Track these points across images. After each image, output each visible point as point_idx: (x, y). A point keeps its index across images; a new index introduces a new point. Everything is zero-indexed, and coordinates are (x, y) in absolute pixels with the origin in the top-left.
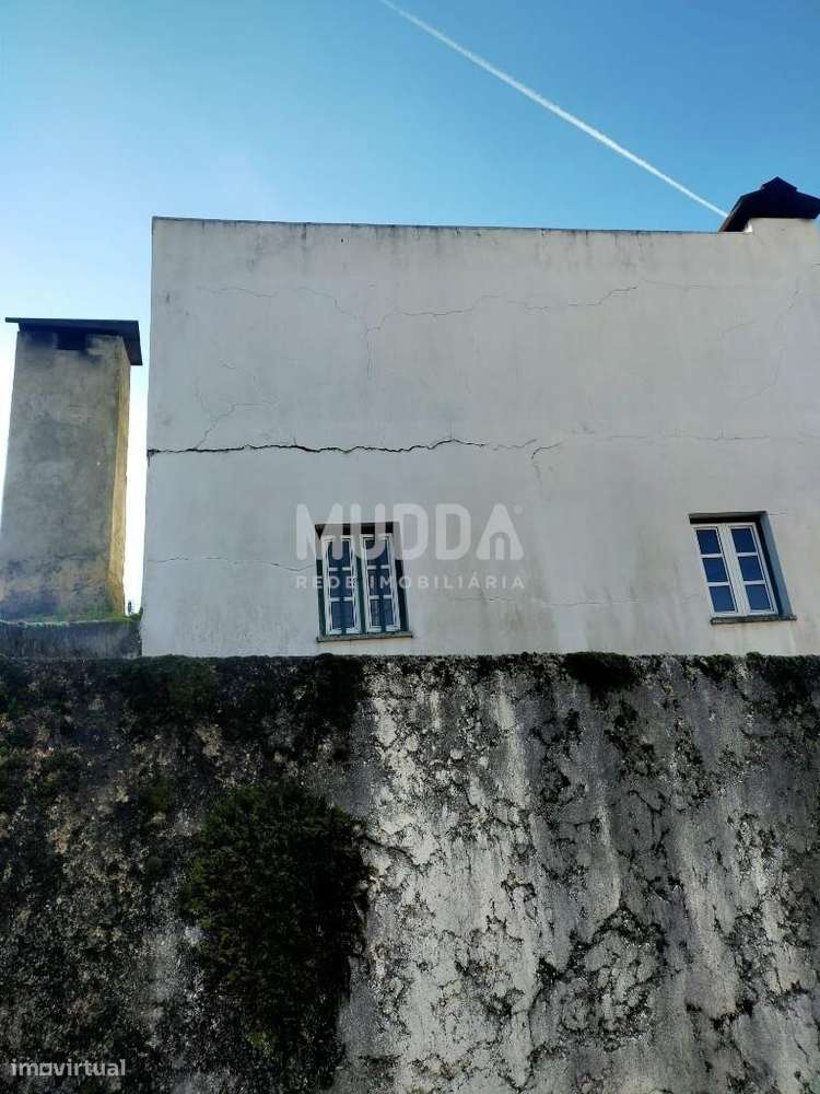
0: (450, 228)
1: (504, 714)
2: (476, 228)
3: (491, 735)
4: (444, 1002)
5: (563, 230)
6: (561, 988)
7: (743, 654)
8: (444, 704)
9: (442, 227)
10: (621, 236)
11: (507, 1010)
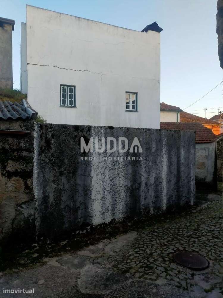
0: (91, 20)
1: (103, 132)
2: (96, 21)
3: (101, 133)
4: (96, 153)
5: (113, 25)
6: (104, 153)
7: (124, 127)
8: (98, 130)
9: (89, 20)
10: (124, 29)
11: (100, 155)
